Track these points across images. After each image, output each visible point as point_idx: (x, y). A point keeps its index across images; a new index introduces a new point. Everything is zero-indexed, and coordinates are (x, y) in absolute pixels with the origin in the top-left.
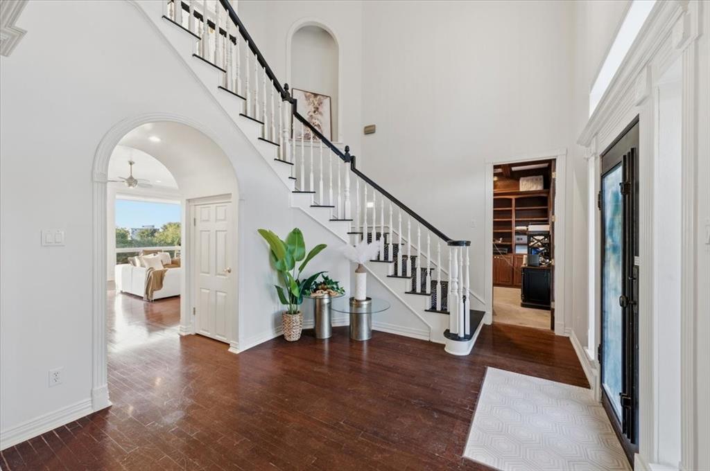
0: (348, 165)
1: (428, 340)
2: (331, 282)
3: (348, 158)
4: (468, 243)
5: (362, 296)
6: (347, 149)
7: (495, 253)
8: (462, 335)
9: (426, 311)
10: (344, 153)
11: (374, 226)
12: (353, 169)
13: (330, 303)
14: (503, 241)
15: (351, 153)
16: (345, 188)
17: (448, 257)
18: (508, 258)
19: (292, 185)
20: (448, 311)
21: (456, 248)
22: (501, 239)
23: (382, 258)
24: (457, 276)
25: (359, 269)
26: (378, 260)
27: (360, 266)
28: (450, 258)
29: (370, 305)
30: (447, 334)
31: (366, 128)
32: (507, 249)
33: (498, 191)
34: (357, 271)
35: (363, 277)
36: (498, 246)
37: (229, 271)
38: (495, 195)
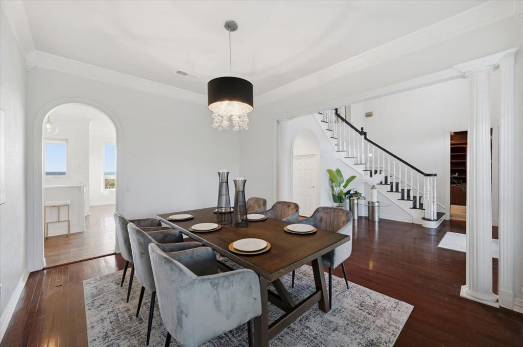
0: (363, 136)
1: (411, 222)
2: (358, 193)
3: (362, 133)
4: (435, 175)
5: (375, 200)
6: (362, 129)
7: (452, 183)
8: (432, 219)
9: (411, 208)
10: (361, 131)
11: (379, 167)
12: (366, 138)
13: (357, 203)
14: (458, 175)
15: (364, 131)
16: (361, 148)
17: (423, 181)
18: (462, 186)
19: (336, 148)
20: (424, 208)
21: (429, 177)
22: (457, 174)
23: (383, 183)
24: (429, 190)
25: (373, 187)
26: (381, 183)
27: (373, 186)
28: (425, 183)
29: (379, 204)
30: (424, 219)
31: (367, 113)
32: (462, 180)
33: (454, 142)
34: (372, 188)
35: (375, 191)
36: (455, 178)
37: (313, 187)
38: (451, 145)
